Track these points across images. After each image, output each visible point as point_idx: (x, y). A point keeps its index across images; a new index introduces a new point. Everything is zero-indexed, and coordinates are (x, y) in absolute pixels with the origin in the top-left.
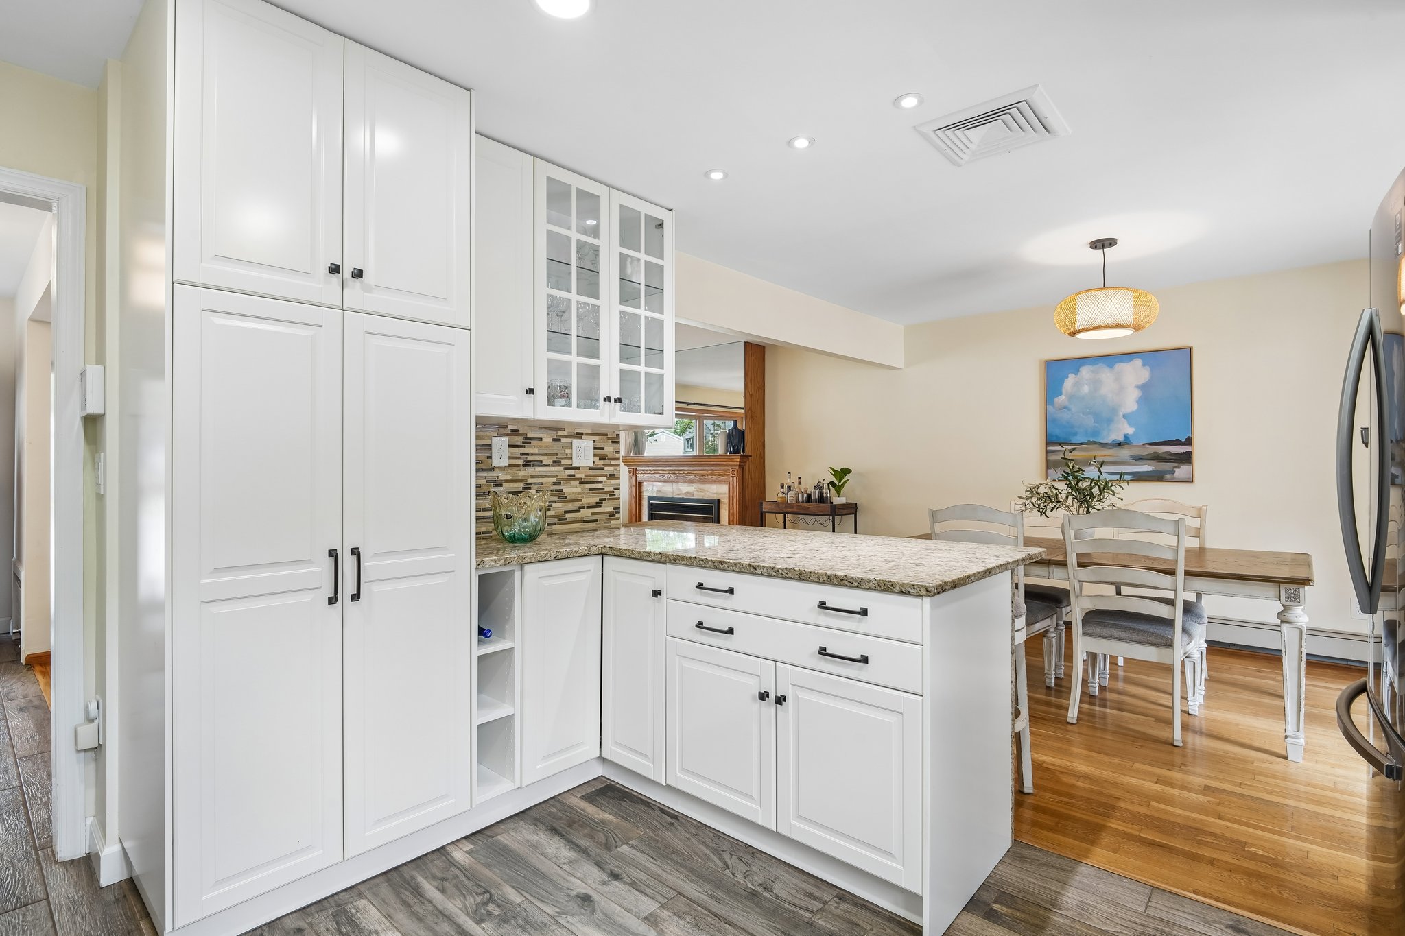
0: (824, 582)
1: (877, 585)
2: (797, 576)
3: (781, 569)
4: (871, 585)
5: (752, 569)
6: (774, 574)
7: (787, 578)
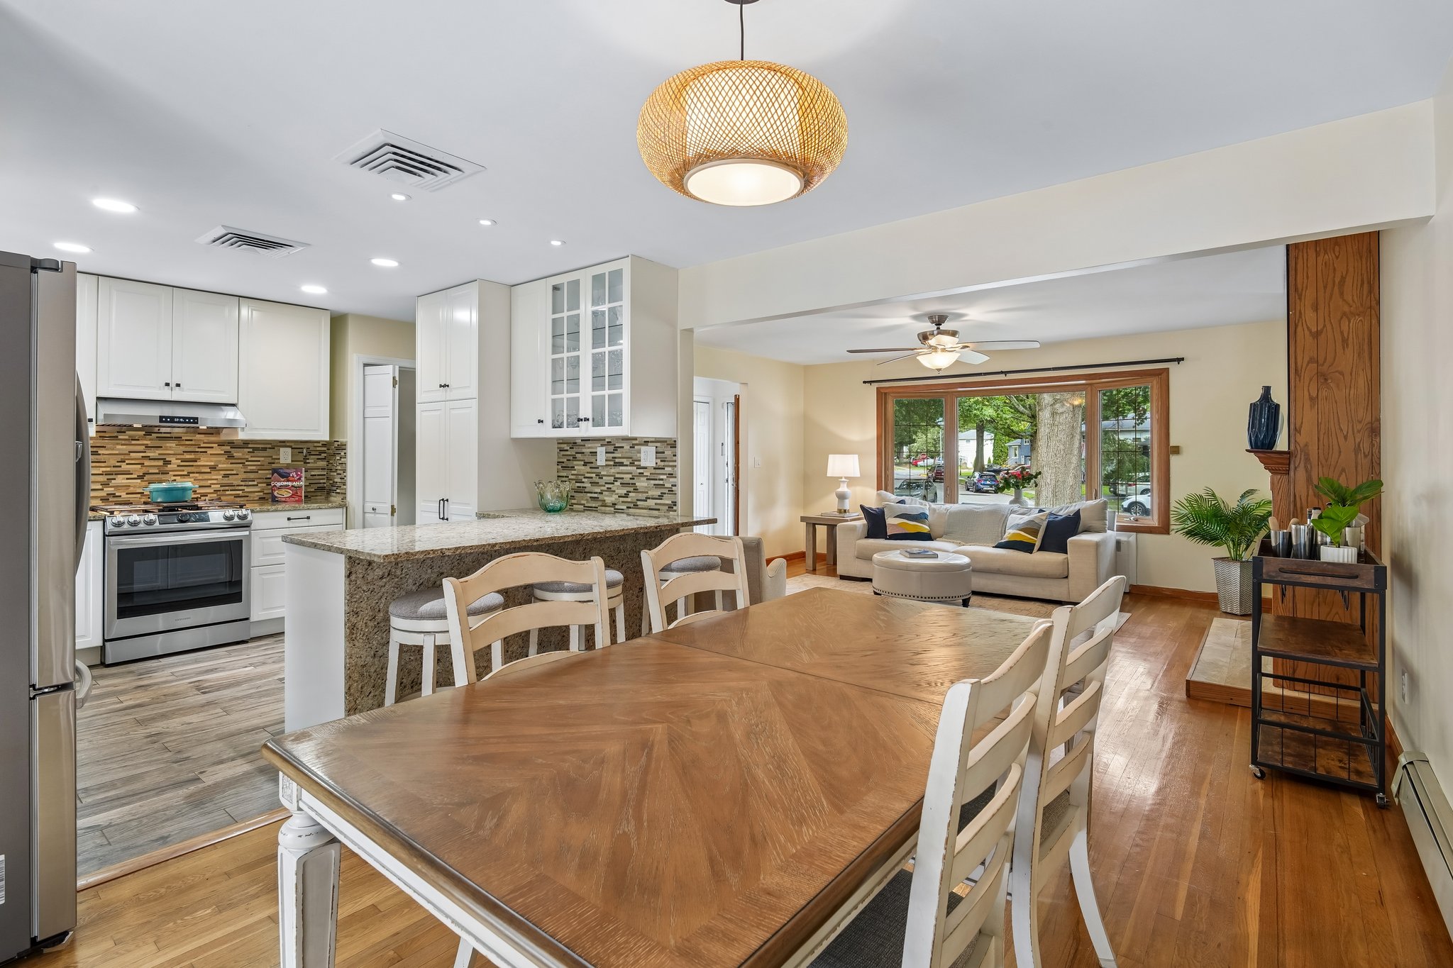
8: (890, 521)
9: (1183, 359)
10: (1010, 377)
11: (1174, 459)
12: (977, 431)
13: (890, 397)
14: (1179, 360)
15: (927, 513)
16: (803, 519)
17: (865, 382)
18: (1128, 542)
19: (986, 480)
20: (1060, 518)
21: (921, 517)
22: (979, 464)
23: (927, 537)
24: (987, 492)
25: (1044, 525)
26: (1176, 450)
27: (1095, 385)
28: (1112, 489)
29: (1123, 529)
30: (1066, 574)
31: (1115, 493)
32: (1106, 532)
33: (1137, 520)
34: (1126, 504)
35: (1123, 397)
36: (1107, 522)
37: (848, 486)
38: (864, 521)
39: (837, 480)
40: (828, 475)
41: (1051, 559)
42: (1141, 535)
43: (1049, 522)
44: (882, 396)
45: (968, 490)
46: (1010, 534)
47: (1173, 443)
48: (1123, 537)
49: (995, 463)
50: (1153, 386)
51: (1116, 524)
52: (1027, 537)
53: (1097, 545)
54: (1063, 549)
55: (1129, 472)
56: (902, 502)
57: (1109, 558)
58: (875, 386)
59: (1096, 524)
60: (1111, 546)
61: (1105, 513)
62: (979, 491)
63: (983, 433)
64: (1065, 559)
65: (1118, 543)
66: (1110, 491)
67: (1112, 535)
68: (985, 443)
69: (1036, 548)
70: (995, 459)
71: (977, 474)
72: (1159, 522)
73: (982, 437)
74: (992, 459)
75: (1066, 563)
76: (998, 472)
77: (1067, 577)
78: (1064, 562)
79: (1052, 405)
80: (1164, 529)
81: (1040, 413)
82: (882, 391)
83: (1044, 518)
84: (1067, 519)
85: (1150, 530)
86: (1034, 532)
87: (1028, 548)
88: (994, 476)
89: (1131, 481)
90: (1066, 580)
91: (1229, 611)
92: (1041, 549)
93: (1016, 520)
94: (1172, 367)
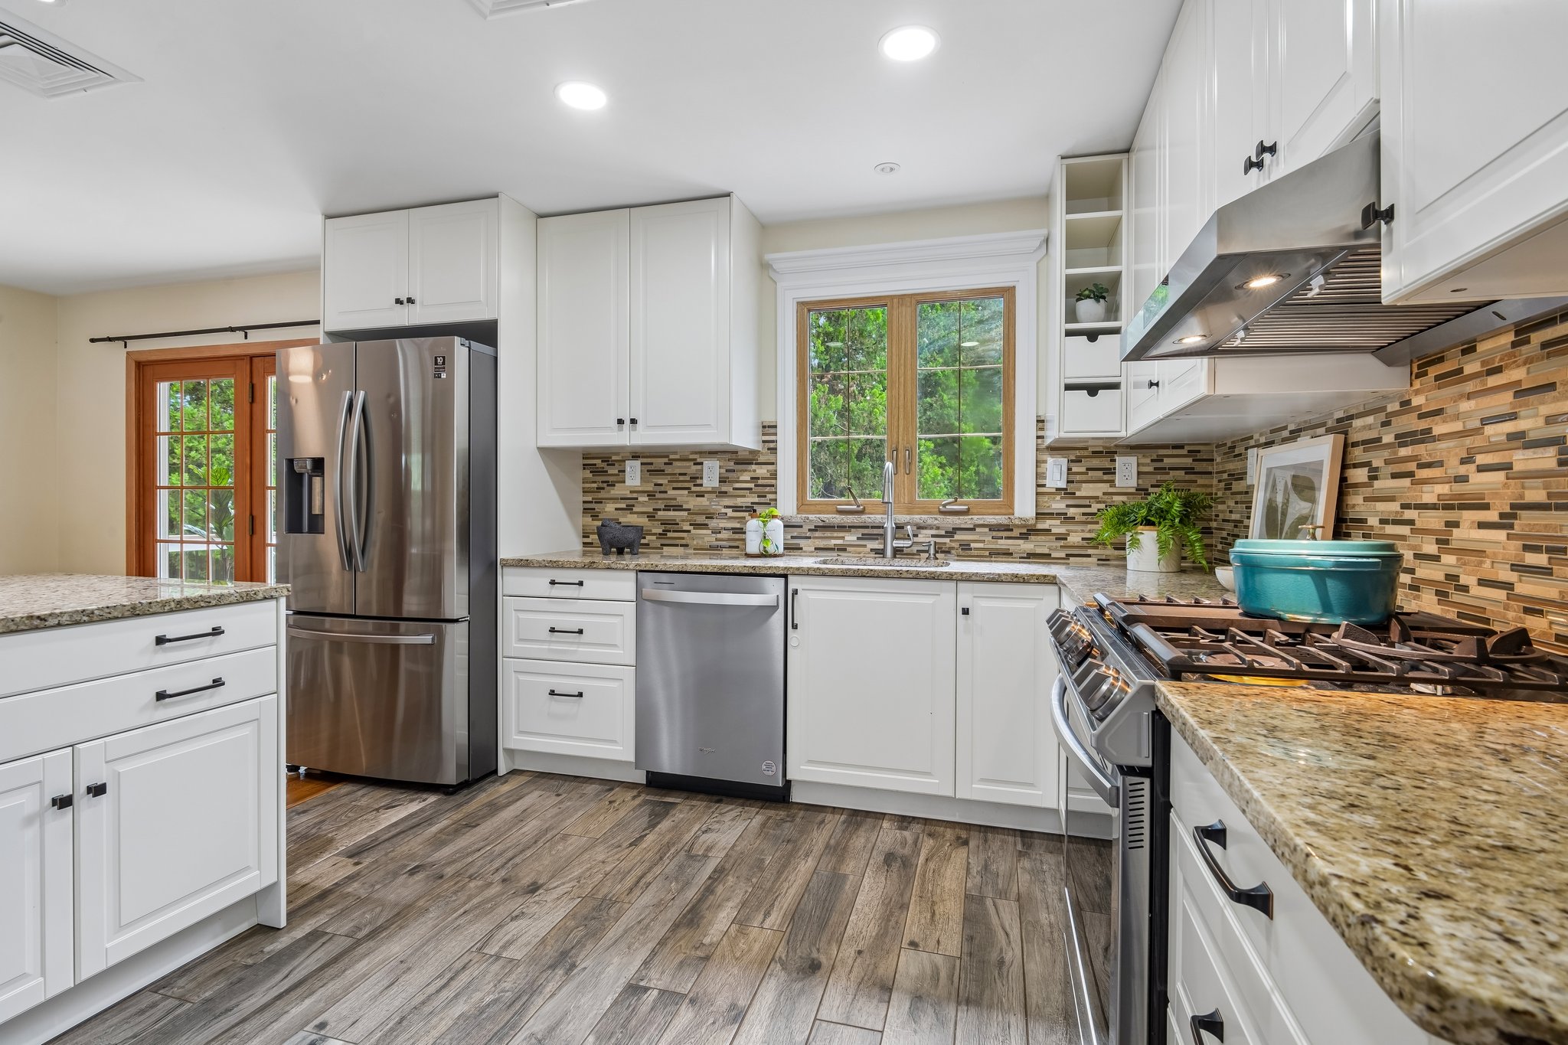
0: (171, 611)
1: (238, 598)
2: (129, 613)
3: (98, 609)
4: (233, 599)
5: (37, 622)
6: (85, 618)
7: (110, 619)
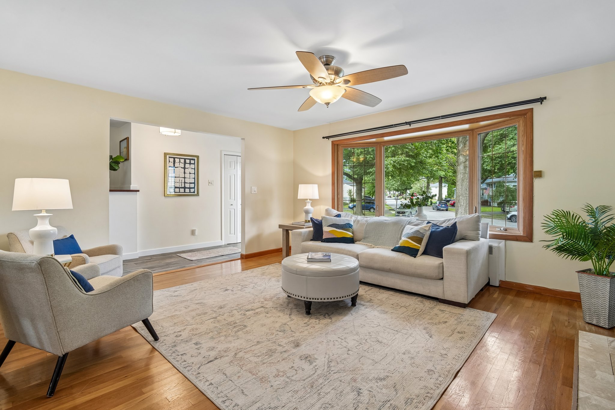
8: (326, 229)
9: (545, 98)
10: (413, 126)
11: (537, 182)
12: (439, 183)
13: (340, 147)
14: (541, 100)
15: (352, 223)
16: (280, 226)
17: (324, 138)
18: (499, 248)
19: (442, 205)
20: (441, 228)
21: (347, 227)
22: (440, 198)
23: (351, 241)
24: (443, 210)
25: (428, 233)
26: (539, 174)
27: (476, 130)
28: (502, 209)
29: (494, 237)
30: (441, 276)
31: (504, 211)
32: (478, 240)
33: (506, 230)
34: (509, 216)
35: (508, 164)
36: (480, 232)
37: (312, 206)
38: (312, 229)
39: (304, 201)
40: (298, 198)
41: (431, 261)
42: (509, 242)
43: (432, 233)
44: (336, 147)
45: (434, 209)
46: (404, 240)
47: (536, 168)
48: (495, 243)
49: (448, 197)
50: (520, 123)
51: (489, 232)
52: (413, 244)
53: (468, 253)
54: (440, 255)
55: (511, 201)
56: (339, 216)
57: (481, 262)
58: (331, 139)
59: (470, 234)
60: (484, 251)
61: (479, 225)
62: (438, 210)
63: (442, 184)
64: (441, 263)
65: (491, 248)
66: (502, 210)
67: (484, 242)
68: (443, 187)
69: (420, 253)
70: (448, 196)
71: (438, 202)
72: (524, 232)
73: (442, 185)
74: (447, 195)
75: (442, 266)
76: (448, 201)
77: (442, 279)
78: (439, 267)
79: (464, 162)
80: (528, 237)
81: (458, 167)
82: (335, 143)
83: (427, 229)
84: (447, 229)
85: (516, 238)
86: (419, 240)
87: (413, 252)
88: (446, 203)
89: (511, 205)
90: (441, 281)
91: (594, 322)
92: (425, 253)
93: (409, 230)
94: (535, 106)
